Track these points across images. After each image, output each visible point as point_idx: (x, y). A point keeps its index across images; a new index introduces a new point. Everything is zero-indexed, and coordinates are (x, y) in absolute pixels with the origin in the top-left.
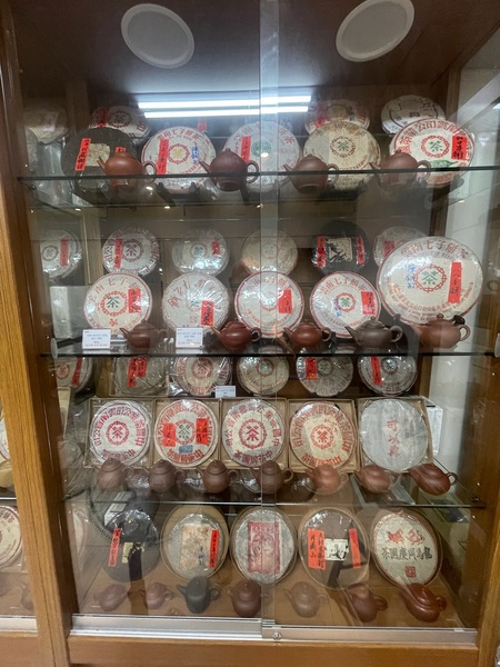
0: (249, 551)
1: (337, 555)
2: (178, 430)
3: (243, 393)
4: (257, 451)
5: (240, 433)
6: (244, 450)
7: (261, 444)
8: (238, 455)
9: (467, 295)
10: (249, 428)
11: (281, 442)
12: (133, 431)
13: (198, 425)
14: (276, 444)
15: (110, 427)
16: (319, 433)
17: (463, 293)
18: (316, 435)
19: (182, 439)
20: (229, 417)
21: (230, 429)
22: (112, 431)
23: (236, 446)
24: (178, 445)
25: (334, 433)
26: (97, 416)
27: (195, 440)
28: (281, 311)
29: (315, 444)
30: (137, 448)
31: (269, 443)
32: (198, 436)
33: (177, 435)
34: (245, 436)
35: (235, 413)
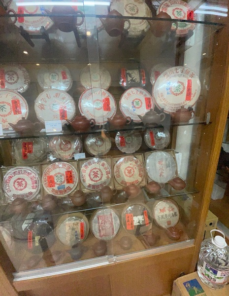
0: (99, 228)
1: (139, 222)
2: (55, 178)
3: (89, 156)
4: (99, 183)
5: (89, 175)
6: (92, 183)
7: (101, 179)
8: (89, 186)
9: (194, 96)
10: (94, 172)
11: (110, 177)
12: (29, 182)
13: (67, 174)
14: (108, 177)
15: (15, 181)
16: (128, 170)
17: (192, 96)
18: (126, 171)
19: (58, 183)
20: (83, 168)
21: (84, 174)
22: (16, 183)
23: (88, 182)
24: (57, 186)
25: (135, 170)
26: (6, 177)
27: (66, 182)
28: (105, 110)
29: (126, 175)
30: (34, 191)
31: (104, 178)
32: (67, 180)
33: (56, 181)
34: (92, 177)
35: (86, 166)
